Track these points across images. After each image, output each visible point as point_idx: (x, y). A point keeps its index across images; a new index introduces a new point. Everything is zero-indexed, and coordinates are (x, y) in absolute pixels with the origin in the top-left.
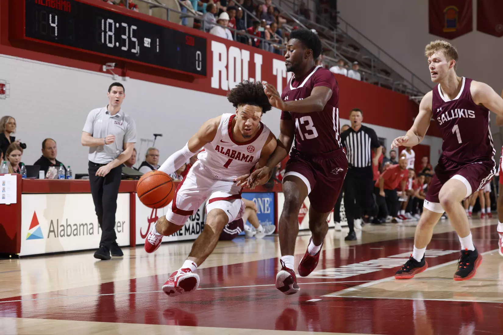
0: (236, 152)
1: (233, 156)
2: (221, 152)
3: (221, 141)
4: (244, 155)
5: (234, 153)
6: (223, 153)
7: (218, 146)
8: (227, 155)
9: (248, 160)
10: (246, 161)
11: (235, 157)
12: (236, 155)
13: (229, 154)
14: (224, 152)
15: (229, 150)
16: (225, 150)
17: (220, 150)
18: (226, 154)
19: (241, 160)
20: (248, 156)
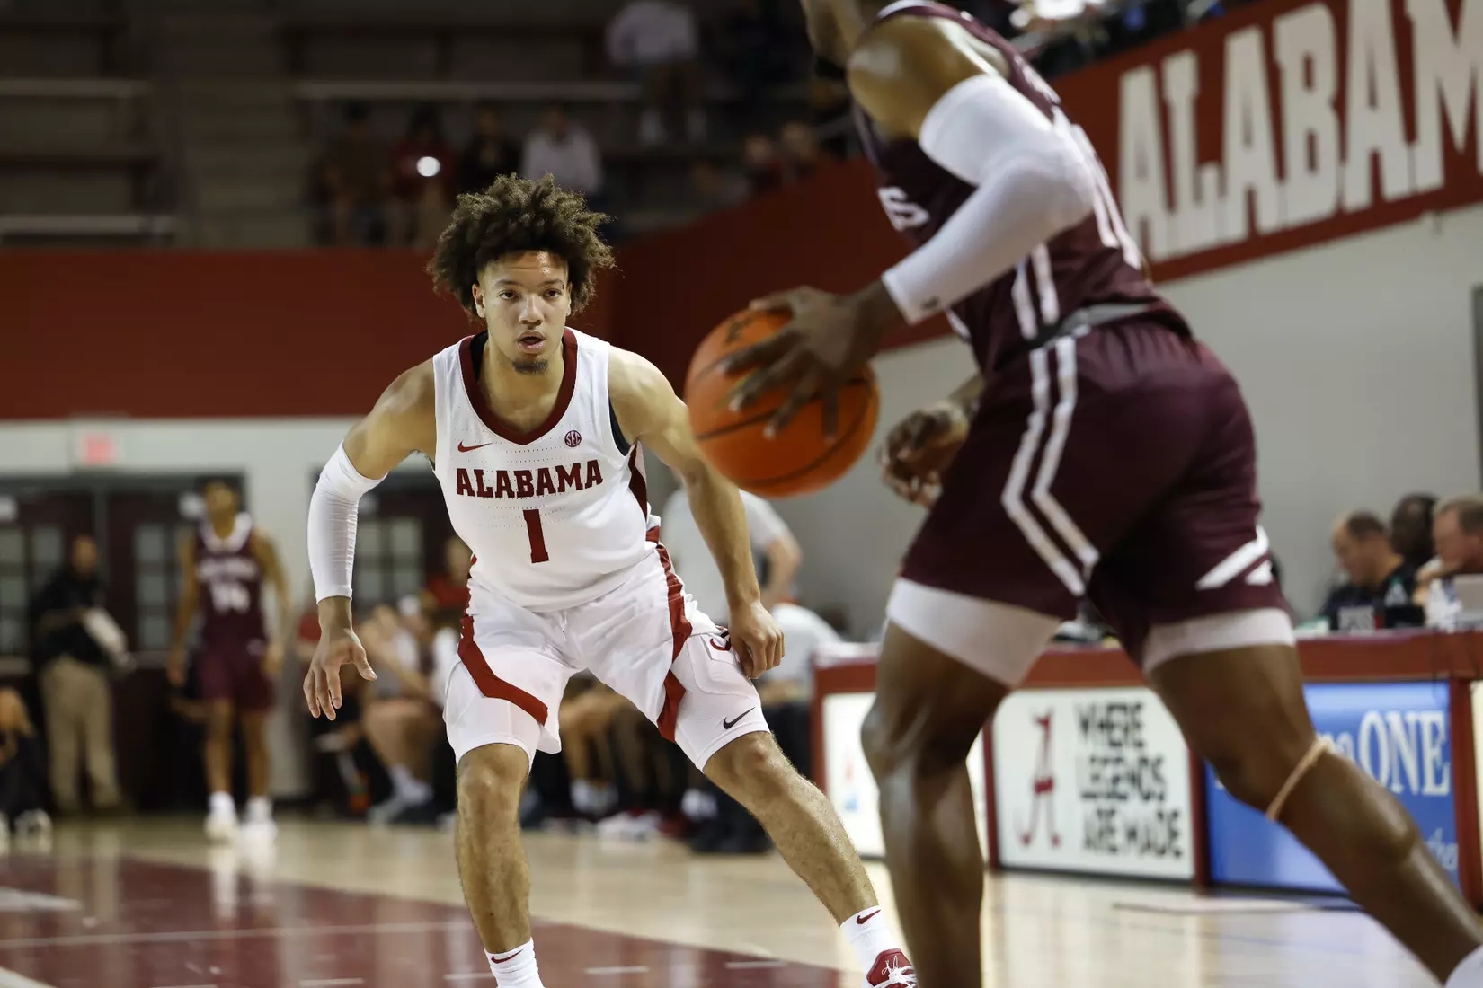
0: (528, 473)
1: (526, 490)
2: (481, 493)
3: (462, 449)
4: (560, 469)
5: (524, 478)
6: (489, 493)
7: (462, 473)
8: (505, 493)
9: (584, 480)
10: (579, 487)
11: (536, 488)
12: (535, 482)
13: (508, 488)
14: (490, 489)
15: (502, 475)
16: (490, 480)
17: (475, 487)
18: (499, 495)
19: (562, 489)
20: (576, 467)
